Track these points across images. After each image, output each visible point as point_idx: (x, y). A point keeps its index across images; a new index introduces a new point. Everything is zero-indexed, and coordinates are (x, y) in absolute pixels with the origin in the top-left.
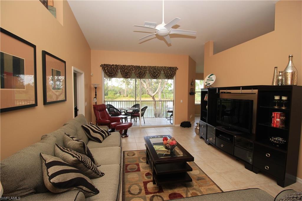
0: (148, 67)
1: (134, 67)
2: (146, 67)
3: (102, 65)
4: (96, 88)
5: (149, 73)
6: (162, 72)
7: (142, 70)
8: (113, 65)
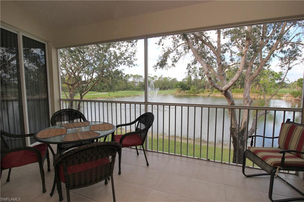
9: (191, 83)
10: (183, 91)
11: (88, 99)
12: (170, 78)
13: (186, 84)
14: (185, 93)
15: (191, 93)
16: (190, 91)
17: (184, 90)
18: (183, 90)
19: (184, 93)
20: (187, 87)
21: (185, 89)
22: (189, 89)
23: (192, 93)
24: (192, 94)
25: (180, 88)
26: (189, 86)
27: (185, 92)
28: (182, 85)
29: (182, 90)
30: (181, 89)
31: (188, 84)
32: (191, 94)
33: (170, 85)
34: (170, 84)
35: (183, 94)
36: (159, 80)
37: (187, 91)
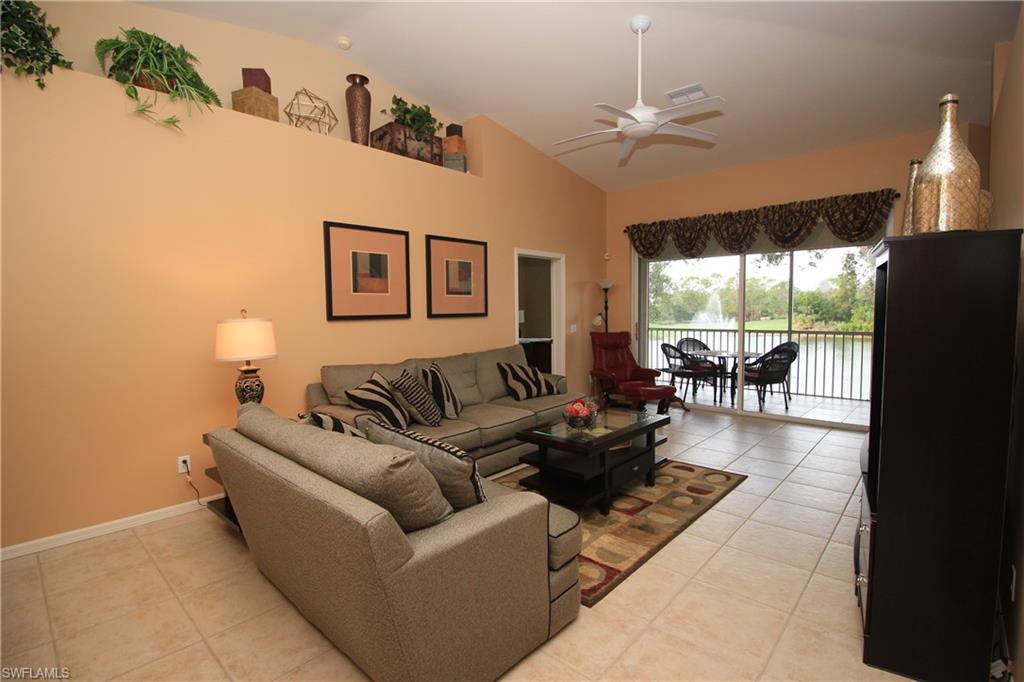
0: (762, 210)
1: (714, 221)
2: (754, 213)
3: (628, 227)
4: (606, 290)
5: (766, 232)
6: (821, 220)
7: (740, 223)
8: (654, 224)
9: (854, 295)
12: (770, 281)
13: (833, 299)
16: (850, 324)
17: (826, 323)
20: (840, 310)
21: (830, 318)
25: (810, 314)
26: (845, 306)
28: (819, 305)
29: (817, 320)
30: (815, 317)
31: (845, 298)
33: (767, 304)
34: (769, 299)
36: (728, 289)
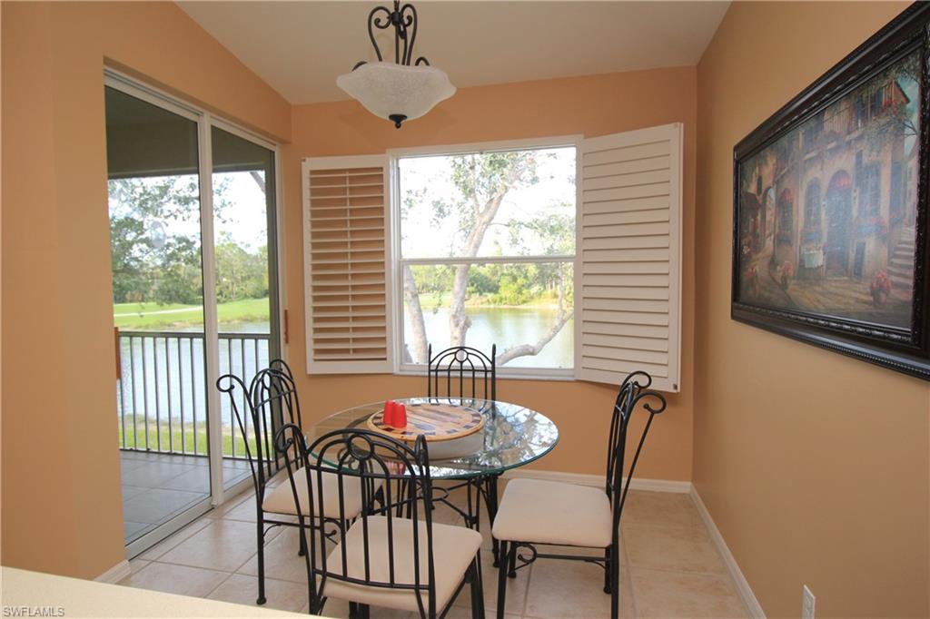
10: (478, 294)
11: (137, 328)
14: (482, 303)
15: (501, 301)
18: (476, 292)
19: (479, 301)
22: (494, 289)
23: (504, 302)
24: (505, 306)
27: (484, 300)
32: (502, 307)
35: (476, 306)
37: (490, 296)
